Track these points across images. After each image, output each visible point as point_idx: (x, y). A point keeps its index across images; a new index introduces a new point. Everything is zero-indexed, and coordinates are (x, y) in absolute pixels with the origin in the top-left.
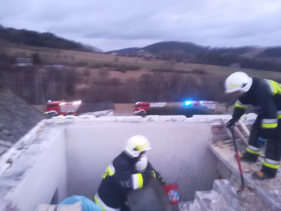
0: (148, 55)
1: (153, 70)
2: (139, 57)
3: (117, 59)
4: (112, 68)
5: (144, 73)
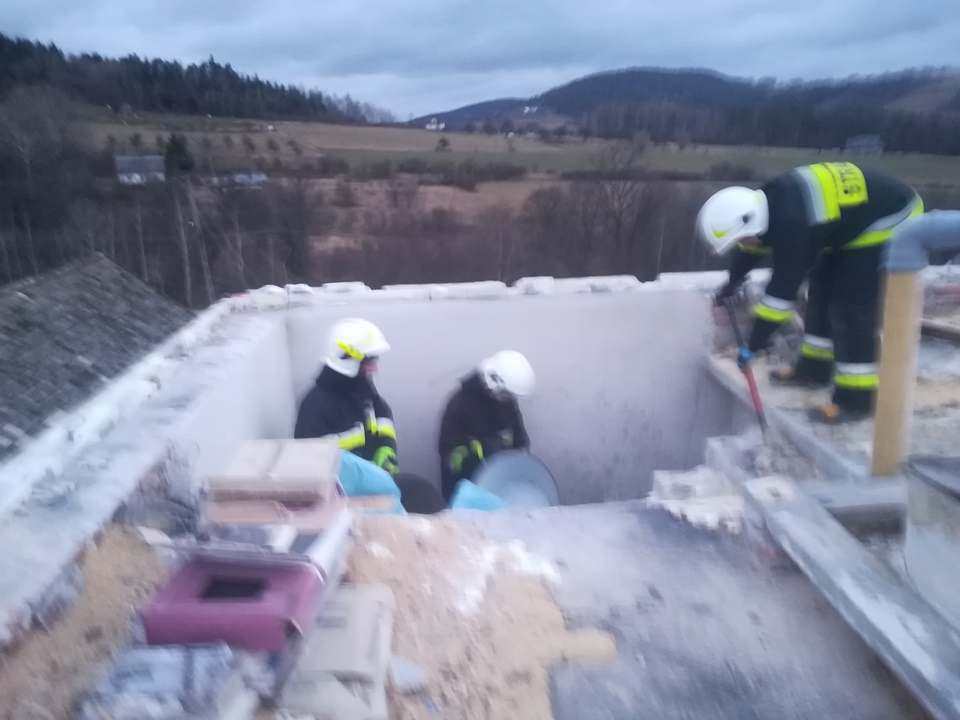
0: (553, 123)
1: (567, 176)
2: (520, 132)
3: (444, 143)
4: (427, 176)
5: (536, 186)
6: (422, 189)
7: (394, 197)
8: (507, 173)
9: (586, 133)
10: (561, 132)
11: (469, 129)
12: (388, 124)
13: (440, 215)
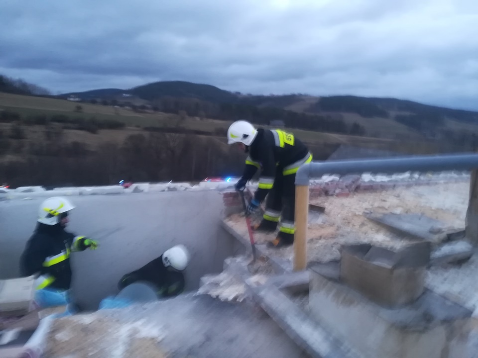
0: (139, 102)
2: (122, 106)
3: (79, 108)
4: (69, 125)
5: (130, 133)
6: (65, 131)
7: (48, 135)
8: (115, 125)
9: (156, 109)
10: (143, 107)
11: (94, 102)
12: (46, 96)
13: (76, 145)
